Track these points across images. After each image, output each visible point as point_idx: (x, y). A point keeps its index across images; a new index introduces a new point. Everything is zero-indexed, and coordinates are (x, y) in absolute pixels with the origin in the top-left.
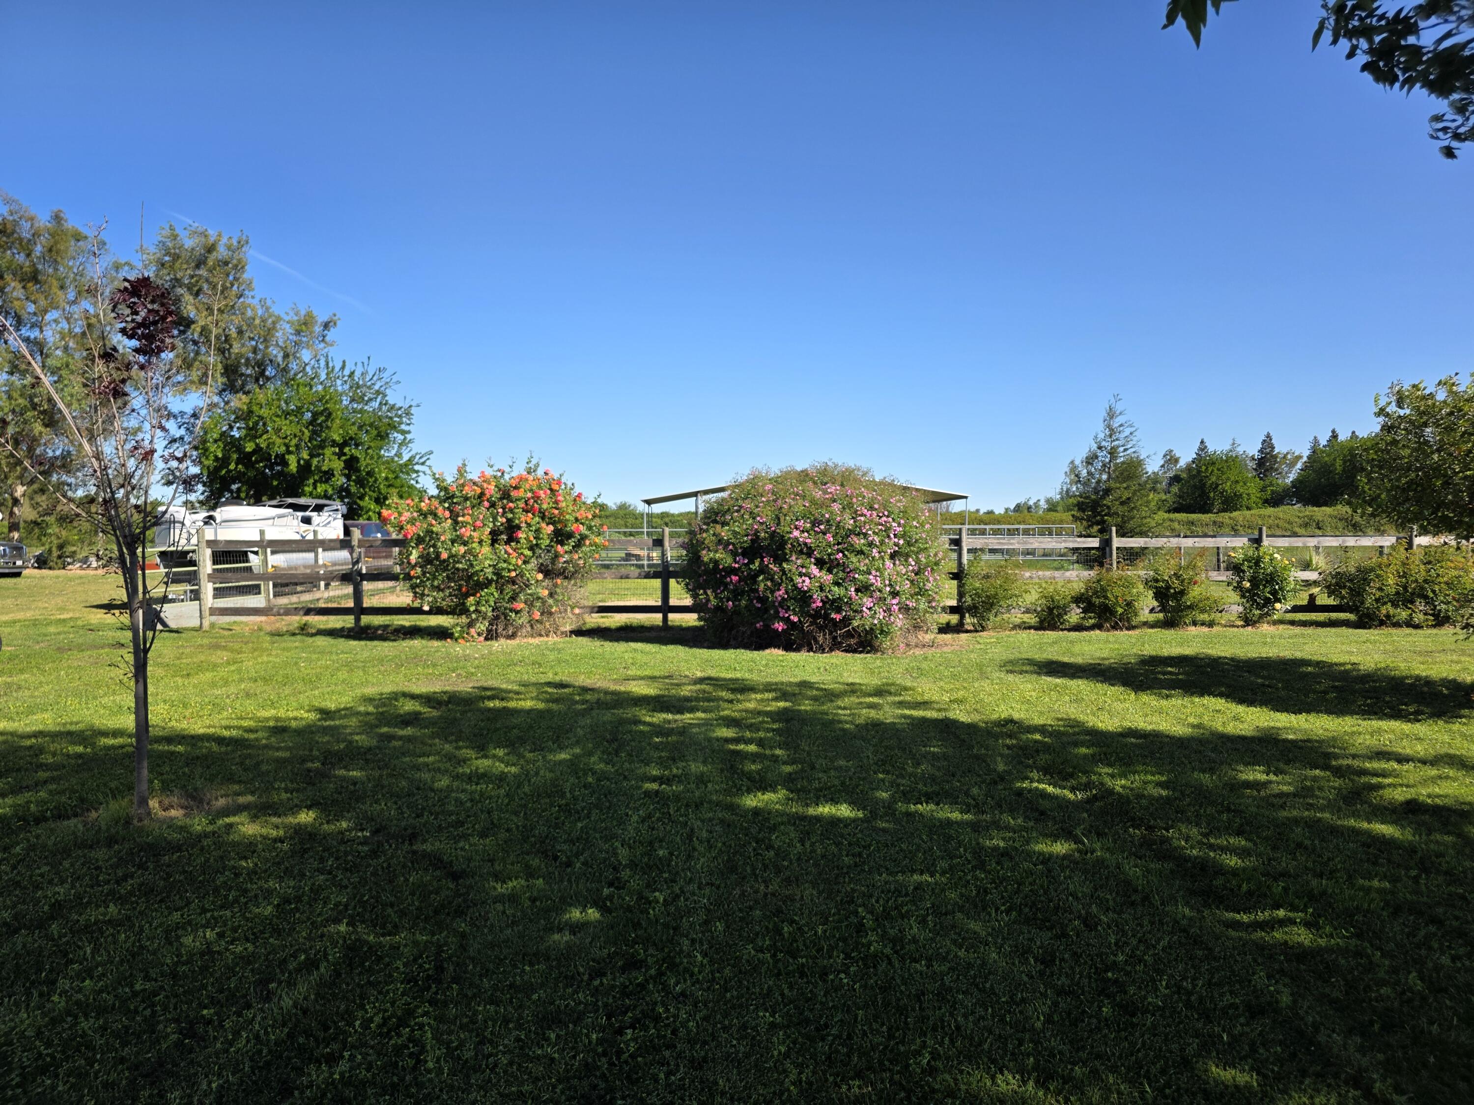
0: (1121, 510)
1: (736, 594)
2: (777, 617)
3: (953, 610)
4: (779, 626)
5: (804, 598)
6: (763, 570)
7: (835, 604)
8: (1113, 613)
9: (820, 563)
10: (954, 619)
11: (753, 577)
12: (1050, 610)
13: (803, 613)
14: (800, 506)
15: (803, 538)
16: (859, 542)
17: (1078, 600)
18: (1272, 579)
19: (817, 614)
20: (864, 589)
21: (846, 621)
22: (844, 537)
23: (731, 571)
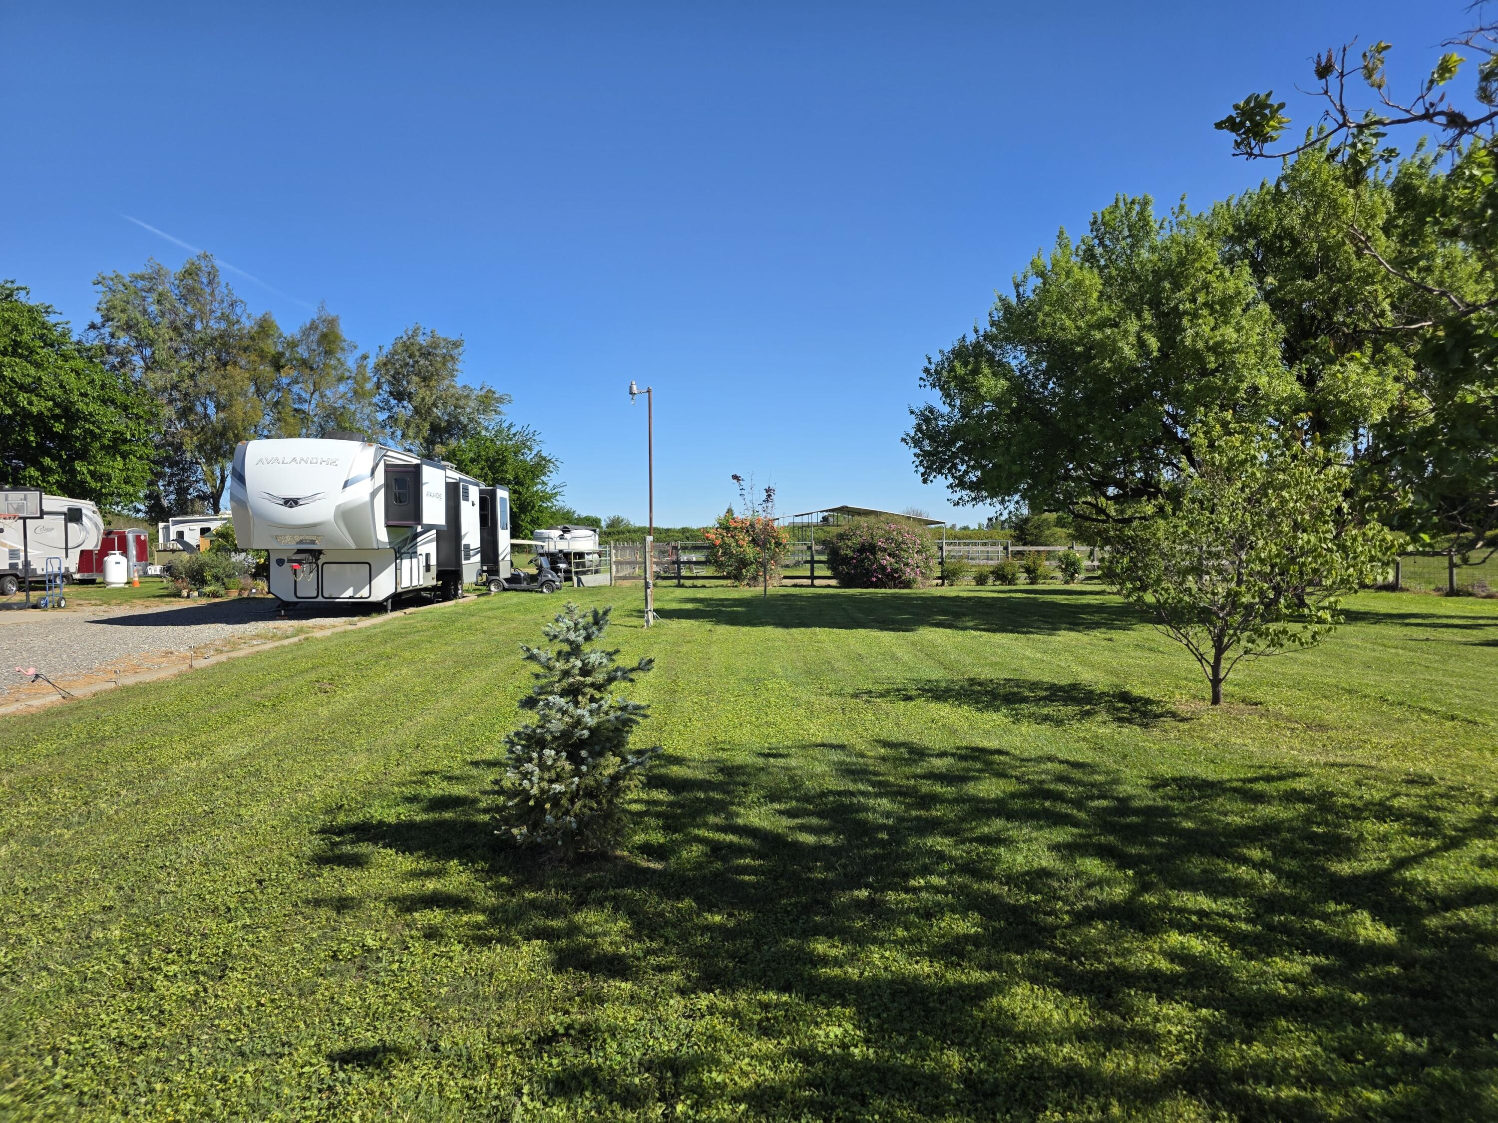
0: (1035, 532)
1: (855, 568)
2: (873, 576)
3: (939, 578)
4: (874, 579)
5: (884, 568)
6: (867, 557)
7: (896, 571)
8: (1007, 578)
9: (890, 555)
10: (940, 581)
11: (863, 561)
12: (980, 577)
13: (883, 574)
14: (881, 532)
15: (883, 545)
16: (904, 547)
17: (992, 573)
18: (1073, 564)
19: (888, 575)
20: (907, 565)
21: (900, 577)
22: (898, 546)
23: (853, 558)
